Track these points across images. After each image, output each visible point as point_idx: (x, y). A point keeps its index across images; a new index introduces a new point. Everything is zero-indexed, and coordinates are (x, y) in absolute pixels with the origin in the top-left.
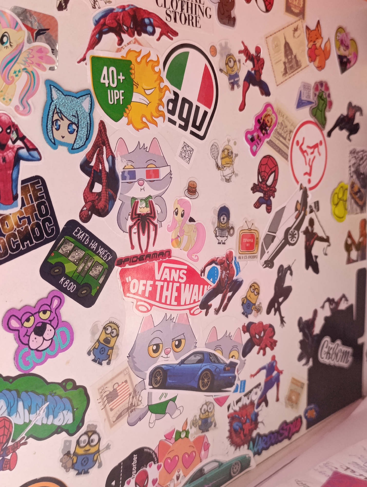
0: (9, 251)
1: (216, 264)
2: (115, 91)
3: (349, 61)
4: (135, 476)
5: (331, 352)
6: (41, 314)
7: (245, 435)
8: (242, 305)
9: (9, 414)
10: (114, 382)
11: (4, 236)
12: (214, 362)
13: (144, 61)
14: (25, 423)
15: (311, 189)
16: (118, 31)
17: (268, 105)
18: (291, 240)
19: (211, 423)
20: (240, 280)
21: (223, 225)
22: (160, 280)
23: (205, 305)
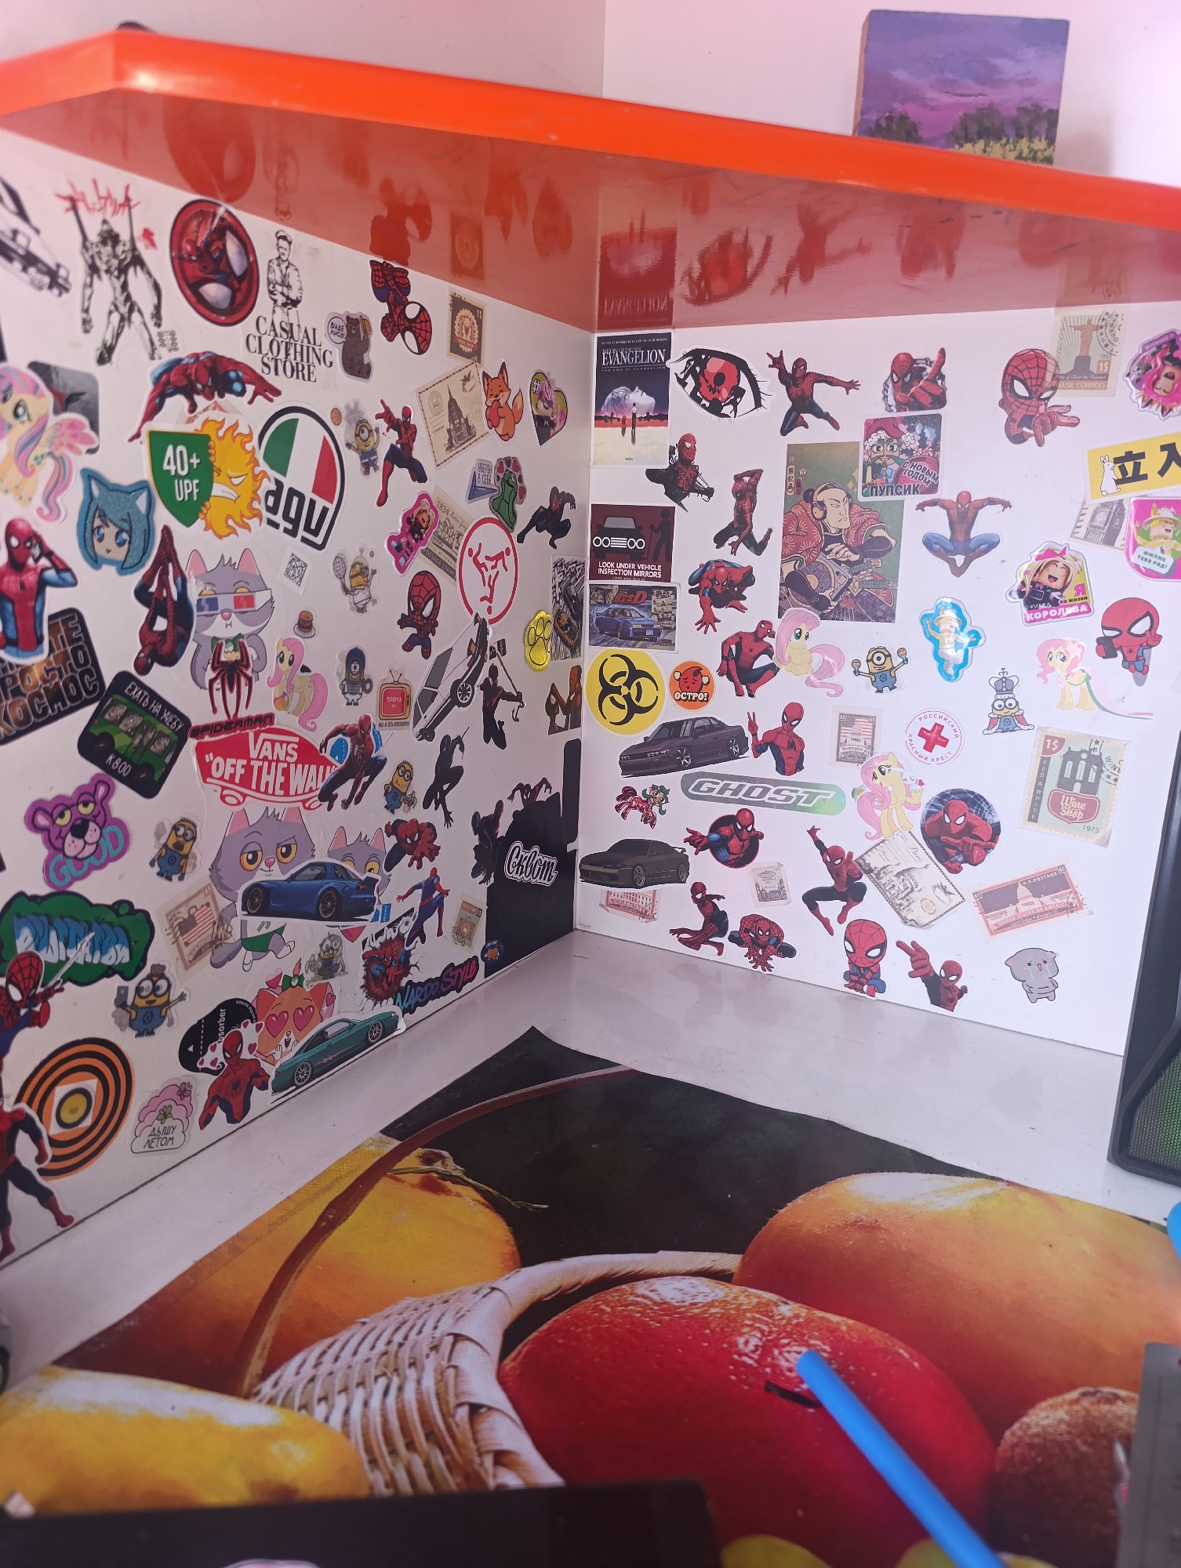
0: (33, 718)
1: (344, 734)
2: (186, 482)
3: (552, 424)
4: (223, 1039)
5: (525, 864)
6: (81, 808)
7: (389, 984)
8: (385, 795)
9: (37, 948)
10: (192, 904)
11: (24, 695)
12: (342, 877)
13: (229, 434)
14: (59, 961)
15: (492, 621)
16: (189, 393)
17: (424, 496)
18: (462, 699)
19: (337, 965)
20: (383, 758)
21: (353, 677)
22: (258, 759)
23: (327, 795)
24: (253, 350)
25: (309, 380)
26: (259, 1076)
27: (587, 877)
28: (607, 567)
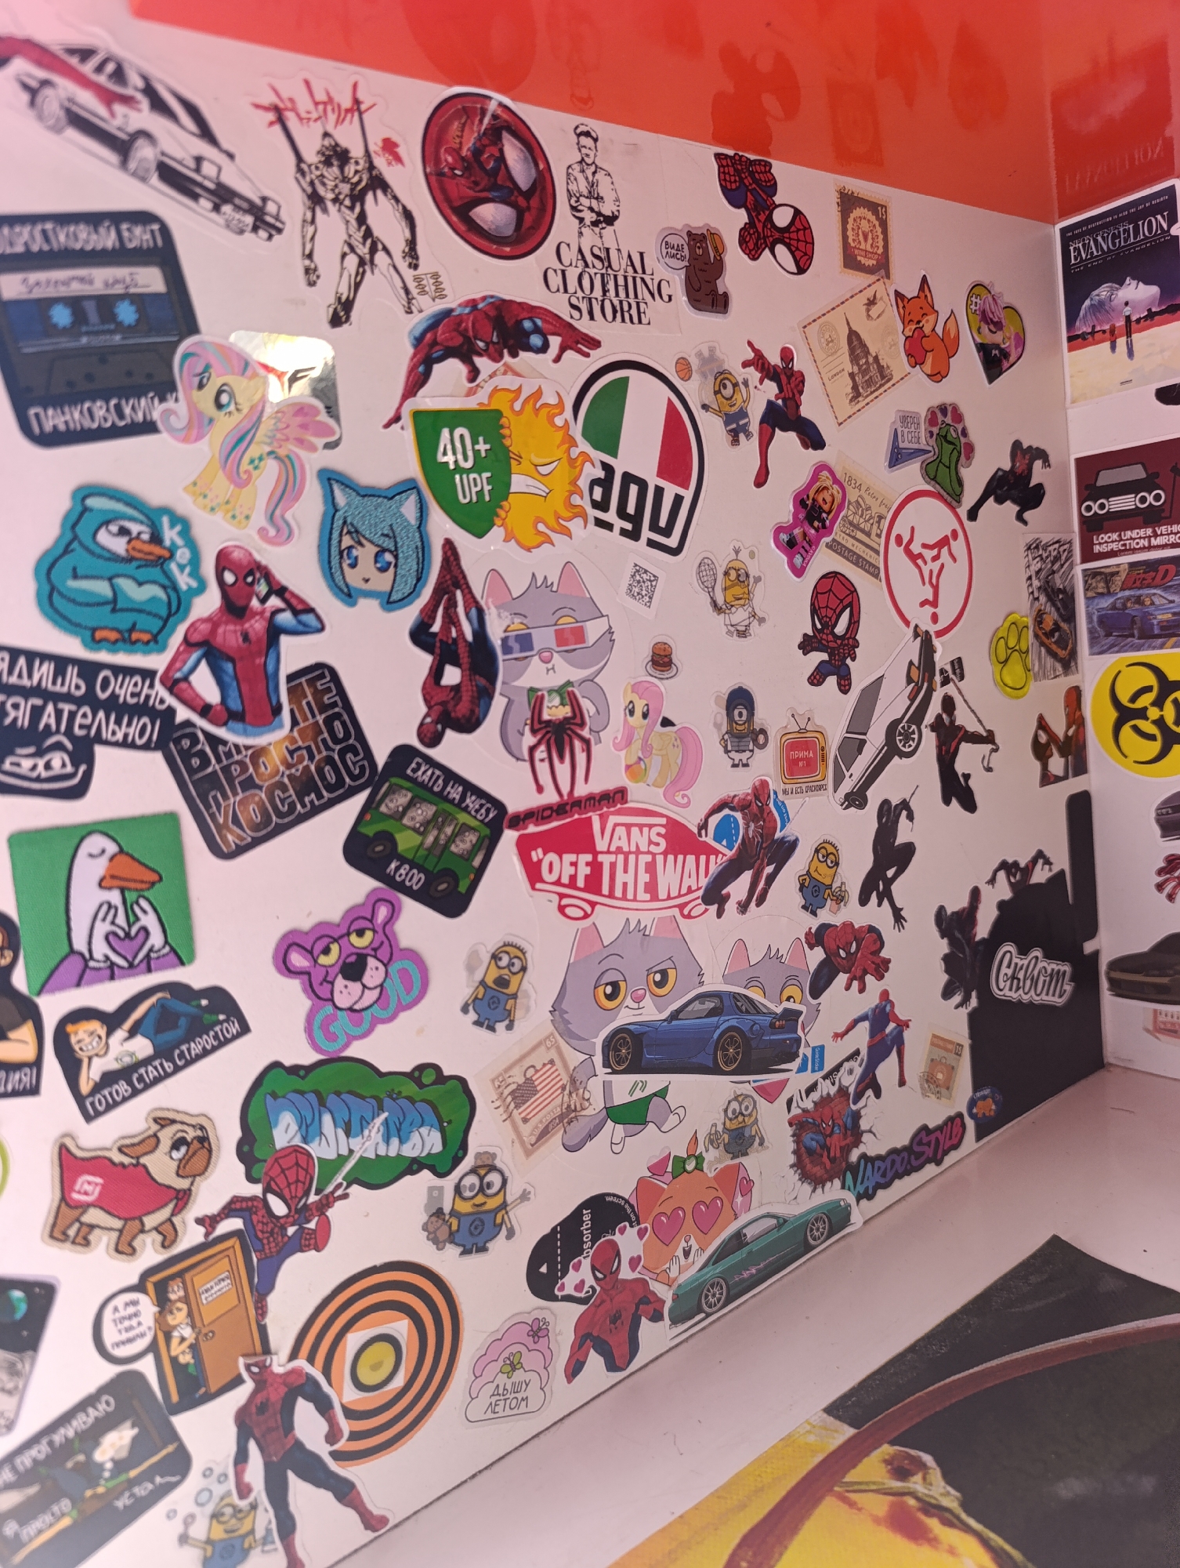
0: (274, 818)
1: (733, 809)
2: (472, 476)
3: (1005, 354)
4: (591, 1253)
5: (1021, 975)
6: (354, 939)
7: (833, 1160)
8: (801, 890)
9: (305, 1140)
10: (527, 1063)
11: (260, 788)
12: (747, 1012)
13: (529, 408)
14: (339, 1155)
15: (940, 634)
16: (466, 354)
17: (822, 468)
18: (904, 746)
19: (753, 1138)
20: (792, 838)
21: (739, 728)
22: (608, 852)
23: (714, 896)
24: (554, 289)
25: (640, 322)
26: (649, 1302)
27: (1120, 989)
28: (1106, 541)
